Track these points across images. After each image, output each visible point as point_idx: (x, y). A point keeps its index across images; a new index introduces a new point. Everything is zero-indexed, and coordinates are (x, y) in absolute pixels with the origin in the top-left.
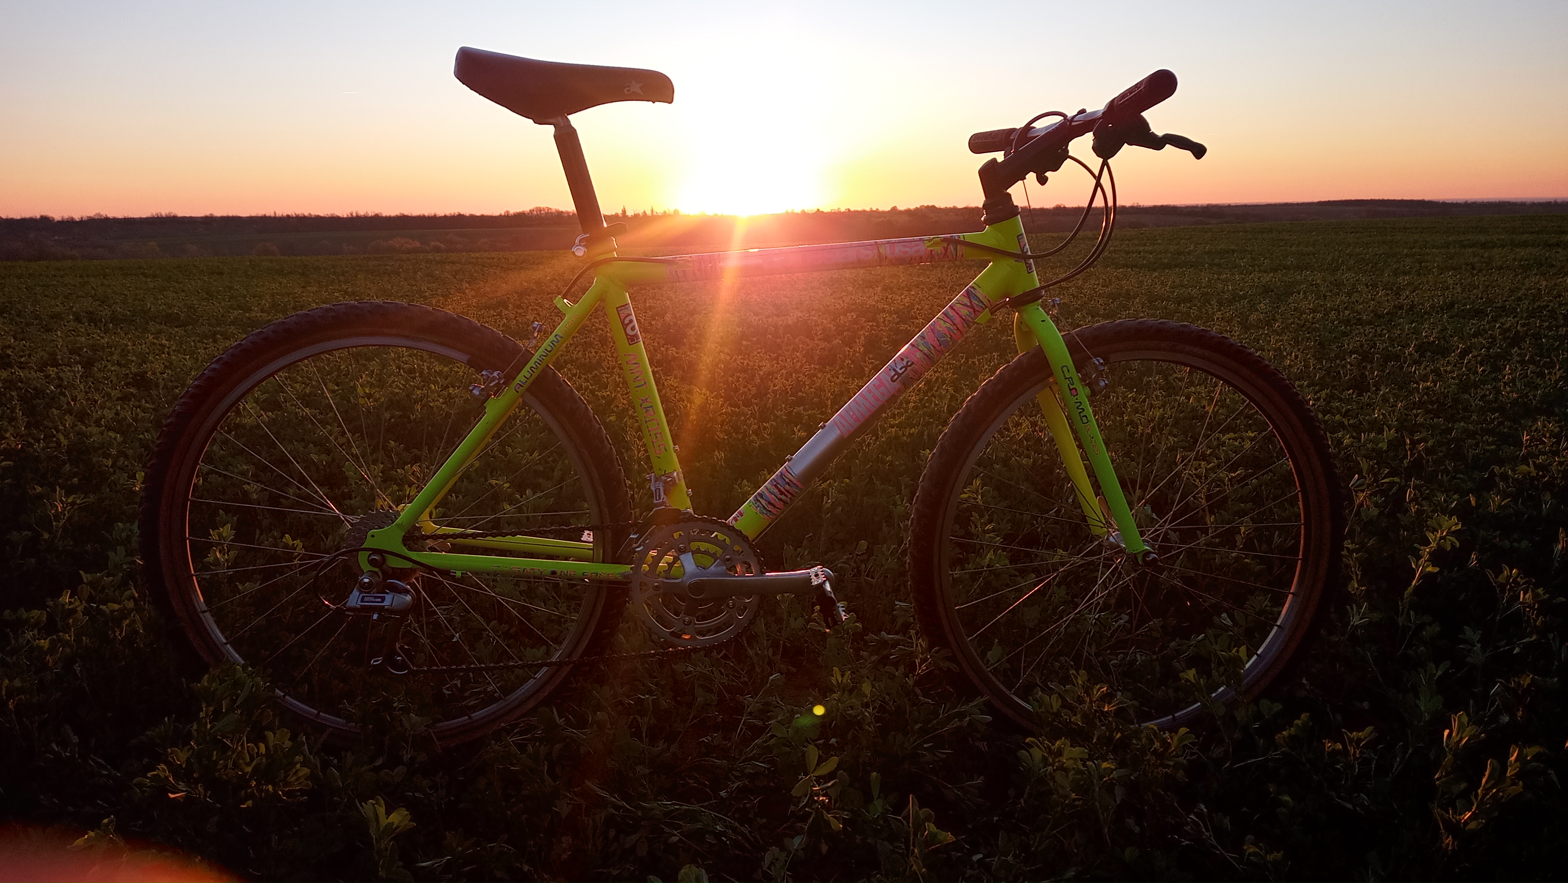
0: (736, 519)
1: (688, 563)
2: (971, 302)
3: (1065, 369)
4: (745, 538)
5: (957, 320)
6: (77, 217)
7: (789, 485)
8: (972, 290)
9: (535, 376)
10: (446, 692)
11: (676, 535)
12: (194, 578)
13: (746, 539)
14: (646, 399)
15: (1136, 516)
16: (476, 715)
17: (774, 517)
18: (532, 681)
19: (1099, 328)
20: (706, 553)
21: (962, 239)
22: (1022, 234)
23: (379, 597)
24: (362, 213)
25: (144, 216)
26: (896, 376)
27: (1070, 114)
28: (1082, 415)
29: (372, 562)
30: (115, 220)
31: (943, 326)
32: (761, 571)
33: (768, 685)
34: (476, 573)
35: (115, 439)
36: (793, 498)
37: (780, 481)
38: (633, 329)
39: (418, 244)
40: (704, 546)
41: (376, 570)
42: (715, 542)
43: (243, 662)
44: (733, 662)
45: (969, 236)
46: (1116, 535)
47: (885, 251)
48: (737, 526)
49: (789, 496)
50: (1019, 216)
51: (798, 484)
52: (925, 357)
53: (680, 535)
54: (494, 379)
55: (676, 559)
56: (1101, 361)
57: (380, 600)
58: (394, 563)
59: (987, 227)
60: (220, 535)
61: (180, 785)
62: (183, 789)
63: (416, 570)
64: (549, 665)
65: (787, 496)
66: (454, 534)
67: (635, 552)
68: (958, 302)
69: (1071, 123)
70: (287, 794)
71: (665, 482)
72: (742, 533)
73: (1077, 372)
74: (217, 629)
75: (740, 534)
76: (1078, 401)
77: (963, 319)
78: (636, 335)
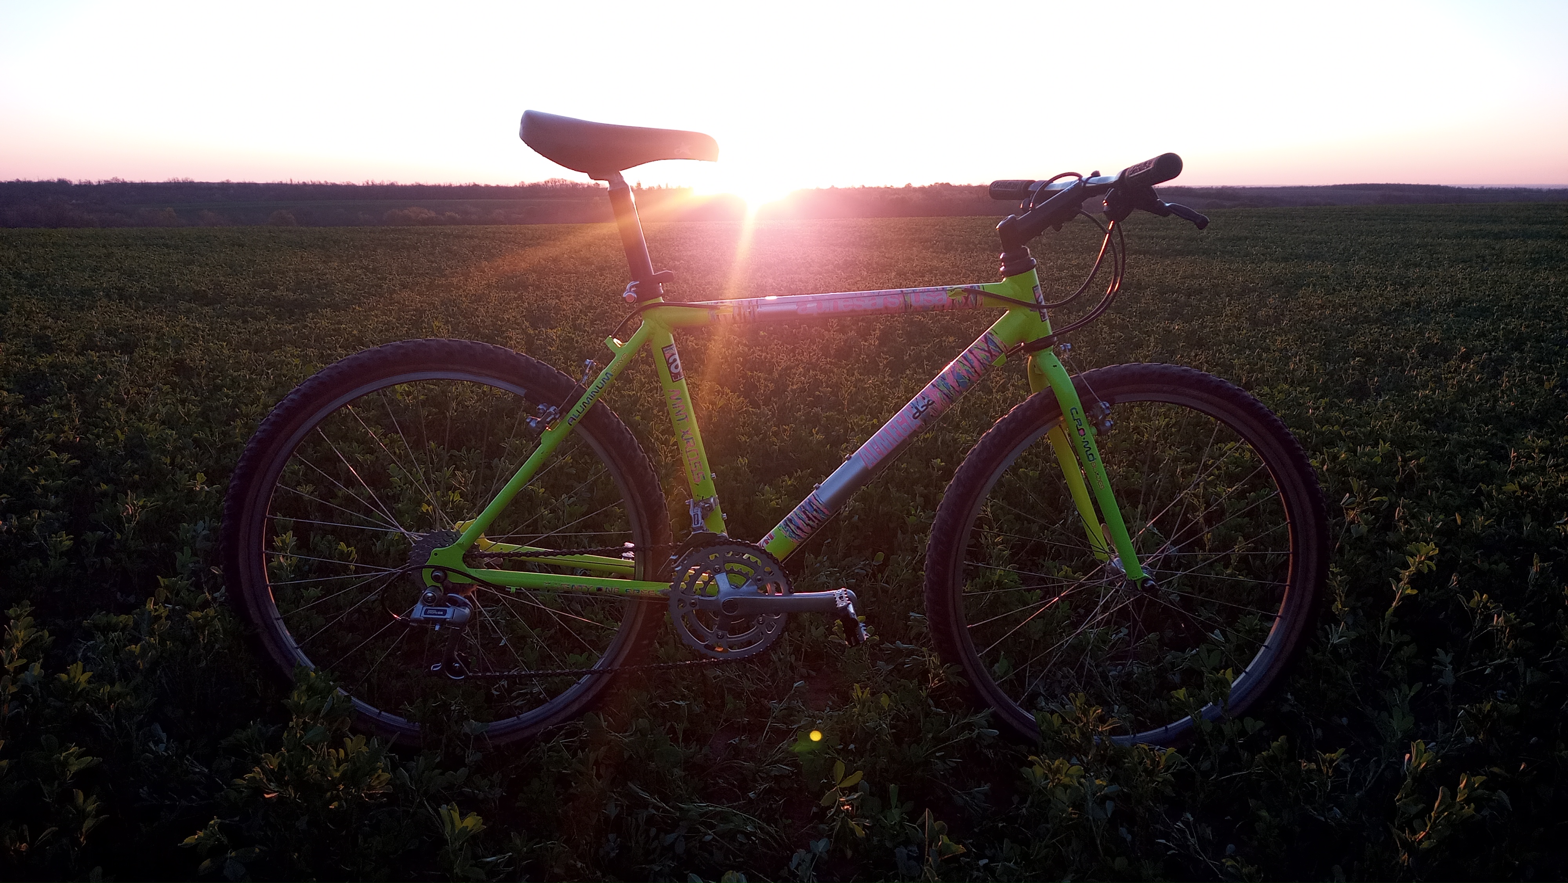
0: (766, 542)
1: (723, 582)
2: (988, 347)
3: (1074, 411)
4: (775, 560)
5: (976, 364)
6: (94, 181)
7: (817, 512)
8: (990, 336)
9: (586, 410)
10: (496, 693)
11: (712, 557)
12: (269, 589)
13: (776, 561)
14: (687, 431)
15: (1137, 545)
16: (526, 715)
17: (802, 540)
18: (574, 688)
19: (1107, 372)
20: (739, 573)
21: (981, 289)
22: (1037, 286)
23: (441, 610)
24: (377, 181)
25: (161, 181)
26: (918, 414)
27: (1085, 176)
28: (1089, 453)
29: (436, 578)
30: (132, 185)
31: (962, 369)
32: (789, 591)
33: (793, 692)
34: (529, 589)
35: (171, 435)
36: (820, 524)
37: (808, 508)
38: (677, 367)
39: (433, 214)
40: (737, 567)
41: (439, 585)
42: (747, 563)
43: (313, 667)
44: (757, 666)
45: (988, 286)
46: (1118, 560)
47: (912, 299)
48: (768, 548)
49: (817, 522)
50: (1035, 269)
51: (825, 510)
52: (945, 396)
53: (716, 556)
54: (550, 414)
55: (711, 579)
56: (1108, 405)
57: (442, 613)
58: (454, 579)
59: (1004, 279)
60: (283, 542)
61: (272, 786)
62: (276, 790)
63: (473, 585)
64: (590, 673)
65: (814, 522)
66: (509, 553)
67: (674, 571)
68: (977, 347)
69: (1085, 184)
70: (370, 796)
71: (703, 508)
72: (772, 555)
73: (1085, 413)
74: (288, 634)
75: (770, 556)
76: (1086, 440)
77: (981, 363)
78: (679, 373)
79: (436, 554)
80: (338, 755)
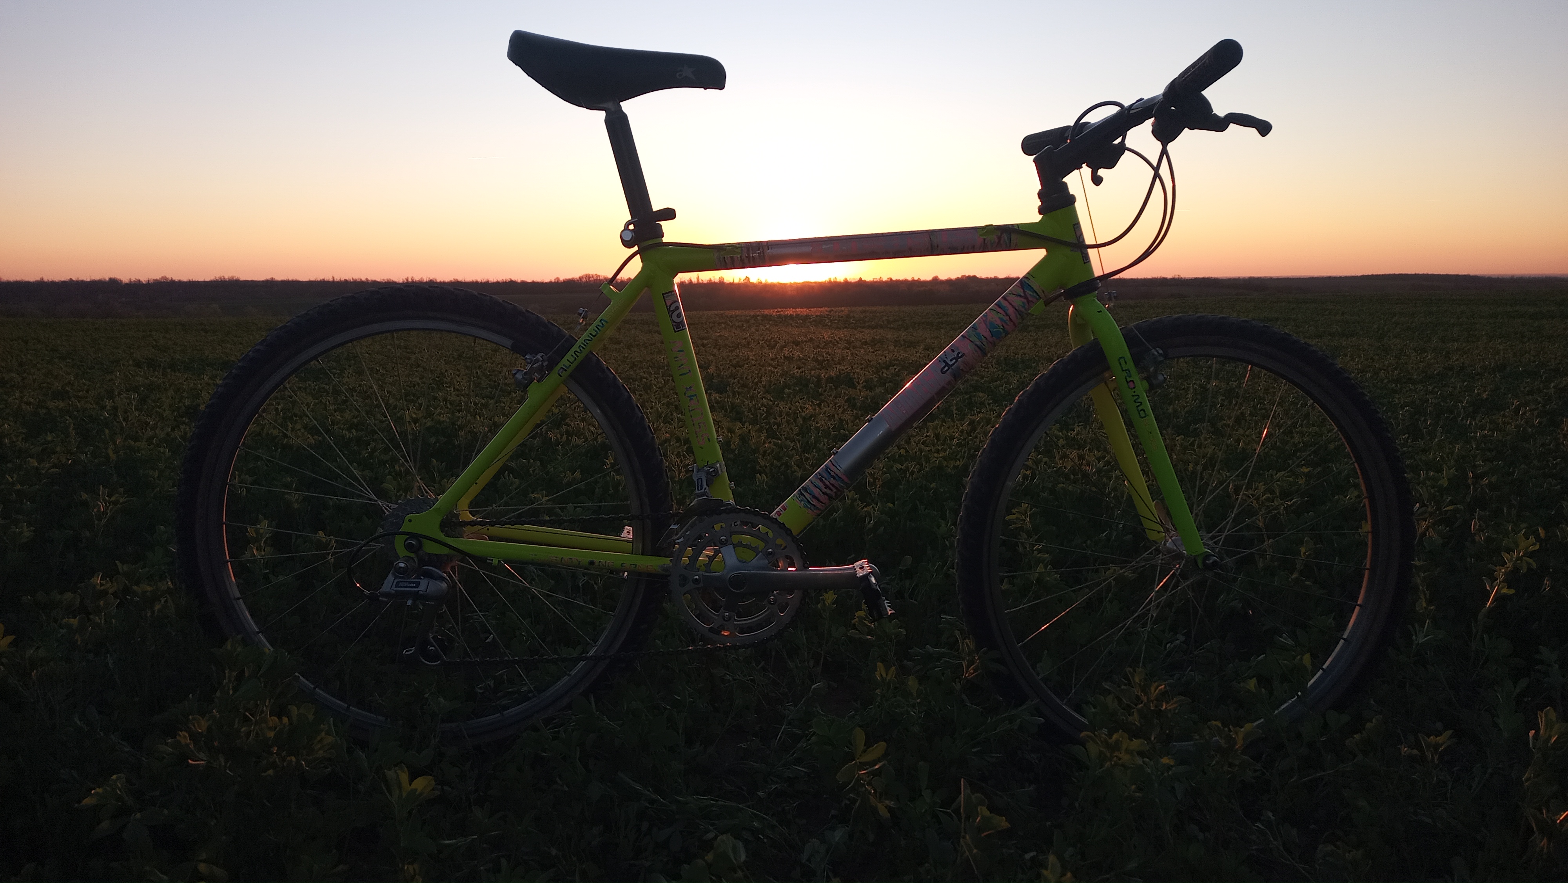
0: (779, 514)
1: (730, 556)
2: (1025, 294)
3: (1122, 361)
4: (788, 531)
5: (1011, 311)
6: (145, 280)
7: (835, 479)
8: (1026, 280)
9: (579, 360)
11: (718, 528)
12: (229, 563)
13: (790, 533)
14: (690, 387)
15: (1197, 518)
16: (511, 712)
17: (819, 512)
18: (566, 678)
19: (1158, 321)
20: (748, 547)
23: (413, 583)
25: (208, 279)
26: (947, 368)
28: (1140, 408)
29: (409, 547)
31: (995, 319)
32: (804, 566)
33: (810, 694)
34: (508, 561)
36: (839, 493)
37: (825, 475)
38: (679, 315)
40: (746, 538)
41: (412, 555)
46: (1173, 540)
47: (938, 239)
48: (780, 519)
49: (834, 490)
51: (844, 477)
52: (977, 349)
53: (721, 527)
54: (537, 361)
55: (717, 552)
56: (1161, 352)
57: (414, 585)
58: (430, 548)
60: (257, 531)
62: (204, 757)
63: (453, 558)
64: (588, 659)
65: (832, 490)
68: (1011, 293)
69: (1128, 113)
70: (310, 764)
71: (708, 473)
72: (785, 526)
73: (1135, 364)
74: (249, 616)
75: (782, 525)
76: (1135, 394)
77: (1016, 309)
78: (682, 322)
79: (410, 521)
80: (281, 724)
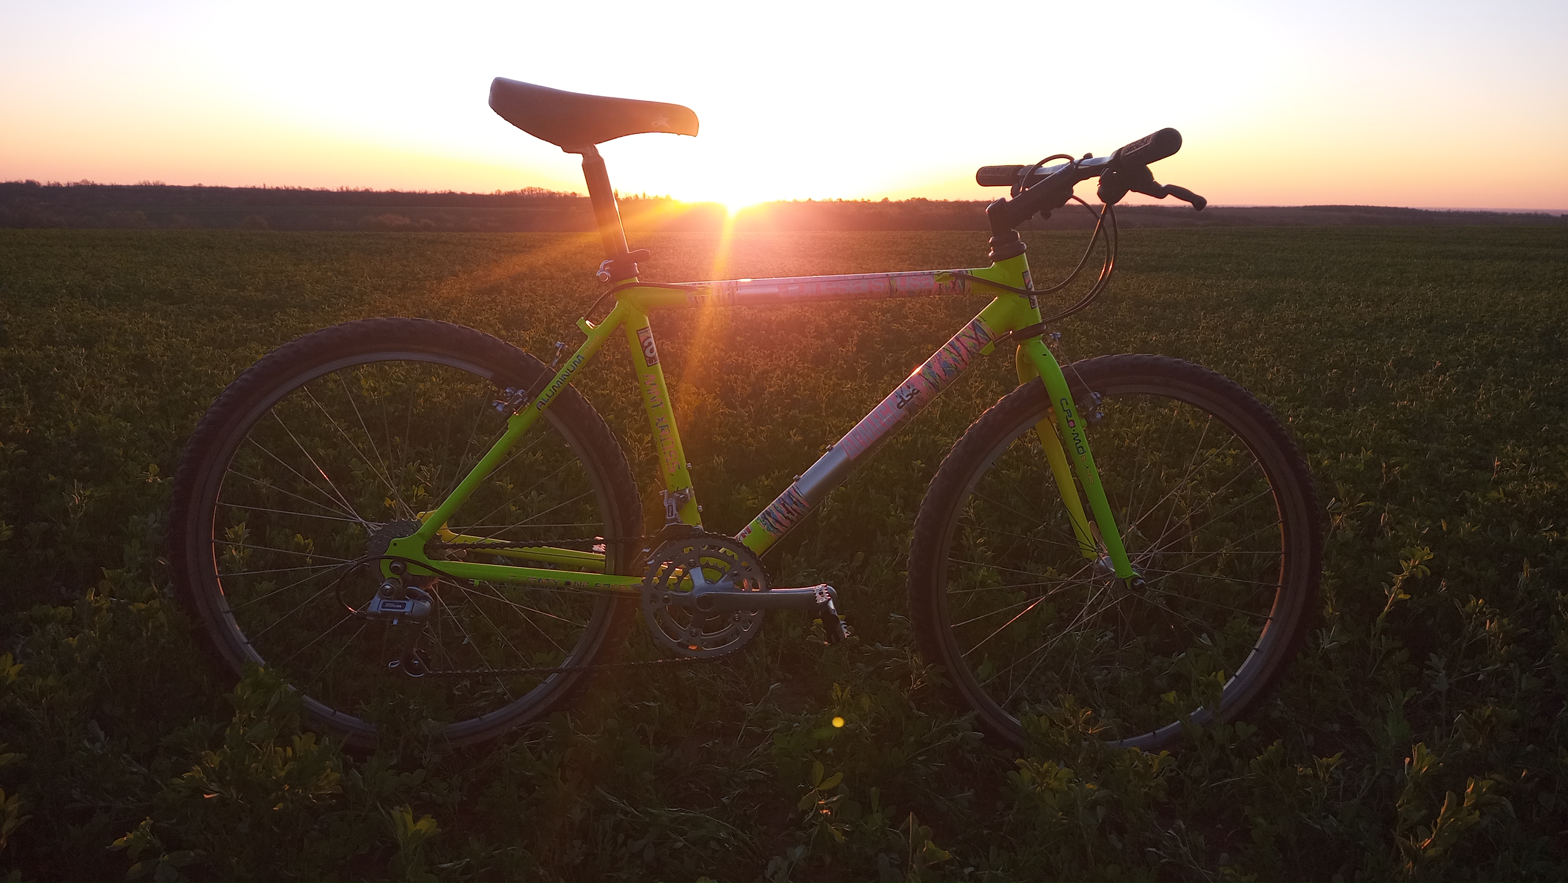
0: (743, 535)
1: (698, 577)
2: (976, 334)
3: (1064, 402)
4: (752, 554)
5: (963, 351)
6: (63, 182)
7: (796, 505)
8: (977, 323)
9: (556, 394)
10: (457, 693)
11: (687, 550)
12: (218, 579)
13: (753, 556)
14: (662, 419)
15: (1126, 541)
16: (488, 717)
17: (781, 534)
18: (541, 686)
19: (1096, 362)
20: (715, 567)
21: (970, 274)
22: (1027, 271)
23: (400, 604)
24: (352, 188)
25: (132, 184)
26: (902, 404)
27: (1078, 157)
28: (1078, 445)
29: (394, 570)
30: (102, 188)
31: (948, 358)
32: (767, 587)
33: (769, 694)
34: (493, 582)
35: (126, 427)
36: (800, 517)
37: (787, 501)
38: (652, 351)
39: (407, 221)
40: (712, 561)
41: (398, 577)
42: (723, 557)
43: (264, 663)
44: (732, 669)
45: (976, 271)
46: (1105, 559)
47: (897, 284)
48: (745, 542)
49: (796, 515)
50: (1025, 254)
51: (805, 503)
52: (931, 386)
53: (690, 550)
54: (518, 397)
55: (686, 573)
56: (1099, 396)
57: (400, 606)
58: (415, 570)
59: (994, 263)
60: (236, 533)
61: (214, 786)
62: (218, 790)
63: (434, 578)
64: (559, 671)
65: (794, 515)
66: (473, 544)
67: (647, 565)
68: (964, 334)
69: (1077, 167)
70: (317, 797)
71: (678, 499)
72: (748, 548)
73: (1075, 405)
74: (238, 628)
75: (747, 550)
76: (1075, 432)
77: (968, 351)
78: (654, 357)
79: (395, 544)
80: (286, 754)
